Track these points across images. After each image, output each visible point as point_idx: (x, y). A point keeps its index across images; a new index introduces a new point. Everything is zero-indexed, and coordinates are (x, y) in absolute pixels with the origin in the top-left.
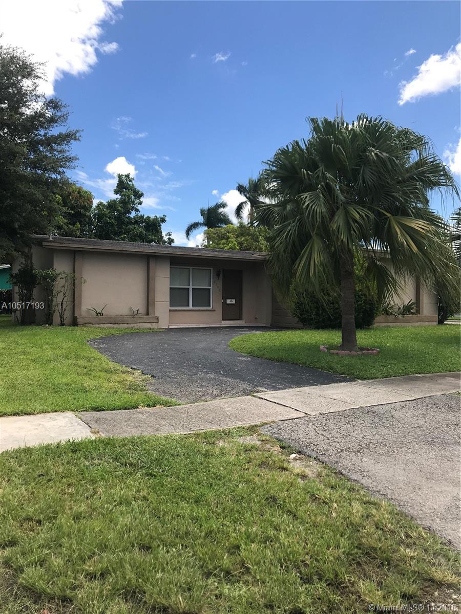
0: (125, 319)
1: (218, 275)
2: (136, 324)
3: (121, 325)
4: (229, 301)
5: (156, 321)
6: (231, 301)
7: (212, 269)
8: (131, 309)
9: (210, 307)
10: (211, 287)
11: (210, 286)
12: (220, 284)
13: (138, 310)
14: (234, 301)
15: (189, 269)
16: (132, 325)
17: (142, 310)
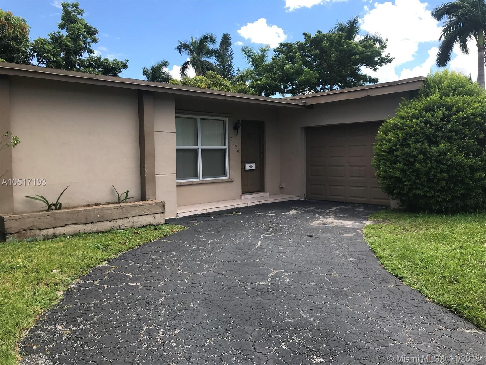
0: (105, 211)
1: (236, 128)
2: (126, 220)
3: (100, 224)
4: (248, 167)
5: (161, 210)
6: (251, 166)
7: (227, 119)
8: (113, 190)
9: (226, 176)
10: (227, 147)
11: (225, 145)
12: (238, 140)
13: (128, 192)
14: (254, 166)
15: (196, 119)
16: (120, 222)
17: (134, 192)
